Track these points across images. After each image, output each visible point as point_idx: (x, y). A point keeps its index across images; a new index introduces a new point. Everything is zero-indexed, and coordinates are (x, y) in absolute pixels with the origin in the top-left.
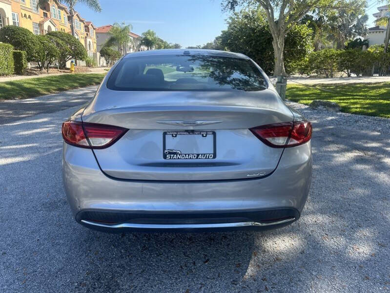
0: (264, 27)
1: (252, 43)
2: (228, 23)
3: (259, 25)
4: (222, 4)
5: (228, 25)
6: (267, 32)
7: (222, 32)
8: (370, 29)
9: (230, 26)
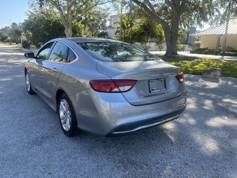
0: (56, 21)
1: (50, 30)
2: (28, 15)
3: (53, 19)
4: (29, 3)
5: (28, 16)
6: (59, 24)
7: (25, 20)
8: (108, 27)
9: (30, 17)
